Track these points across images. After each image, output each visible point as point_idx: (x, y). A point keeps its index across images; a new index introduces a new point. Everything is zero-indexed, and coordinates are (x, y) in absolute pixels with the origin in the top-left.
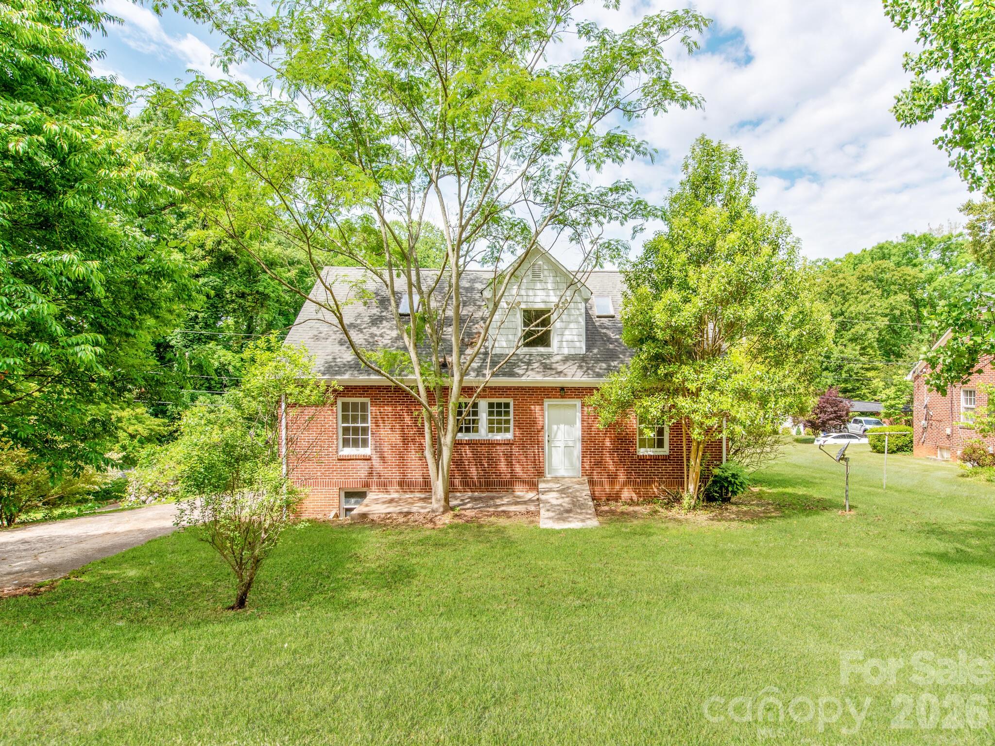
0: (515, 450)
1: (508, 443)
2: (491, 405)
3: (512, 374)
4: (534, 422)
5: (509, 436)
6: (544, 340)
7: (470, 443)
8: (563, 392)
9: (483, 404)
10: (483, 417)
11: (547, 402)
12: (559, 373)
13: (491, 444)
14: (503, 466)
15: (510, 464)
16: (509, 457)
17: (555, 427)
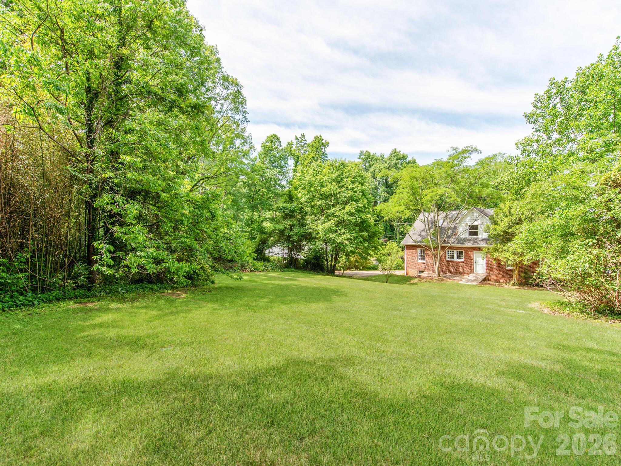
0: (465, 265)
1: (462, 262)
2: (457, 252)
3: (463, 244)
4: (470, 257)
5: (463, 260)
6: (476, 234)
7: (451, 261)
8: (480, 249)
9: (455, 251)
10: (455, 255)
11: (474, 252)
12: (478, 244)
13: (456, 262)
14: (461, 269)
15: (463, 268)
16: (463, 267)
17: (478, 259)
